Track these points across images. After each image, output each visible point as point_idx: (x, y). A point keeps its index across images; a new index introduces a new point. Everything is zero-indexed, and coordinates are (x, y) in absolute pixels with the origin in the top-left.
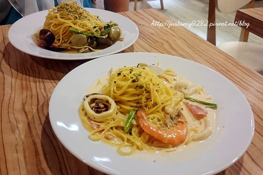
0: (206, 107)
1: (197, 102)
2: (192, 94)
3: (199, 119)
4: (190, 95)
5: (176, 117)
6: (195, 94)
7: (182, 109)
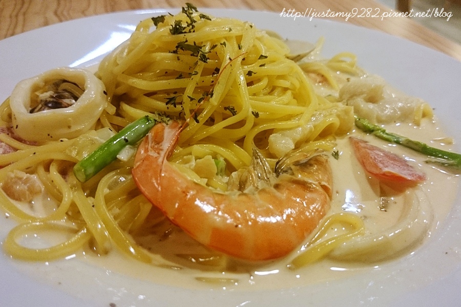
0: (427, 162)
1: (397, 142)
2: (390, 120)
3: (383, 193)
4: (380, 121)
5: (293, 167)
6: (402, 121)
7: (336, 155)
